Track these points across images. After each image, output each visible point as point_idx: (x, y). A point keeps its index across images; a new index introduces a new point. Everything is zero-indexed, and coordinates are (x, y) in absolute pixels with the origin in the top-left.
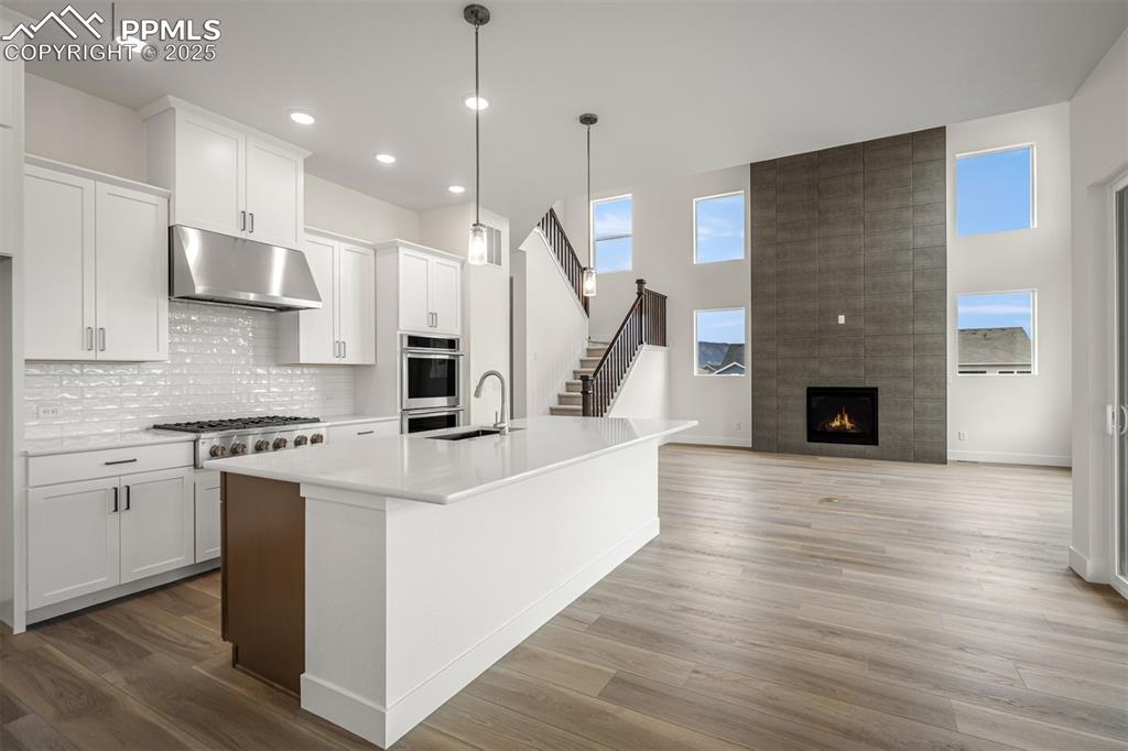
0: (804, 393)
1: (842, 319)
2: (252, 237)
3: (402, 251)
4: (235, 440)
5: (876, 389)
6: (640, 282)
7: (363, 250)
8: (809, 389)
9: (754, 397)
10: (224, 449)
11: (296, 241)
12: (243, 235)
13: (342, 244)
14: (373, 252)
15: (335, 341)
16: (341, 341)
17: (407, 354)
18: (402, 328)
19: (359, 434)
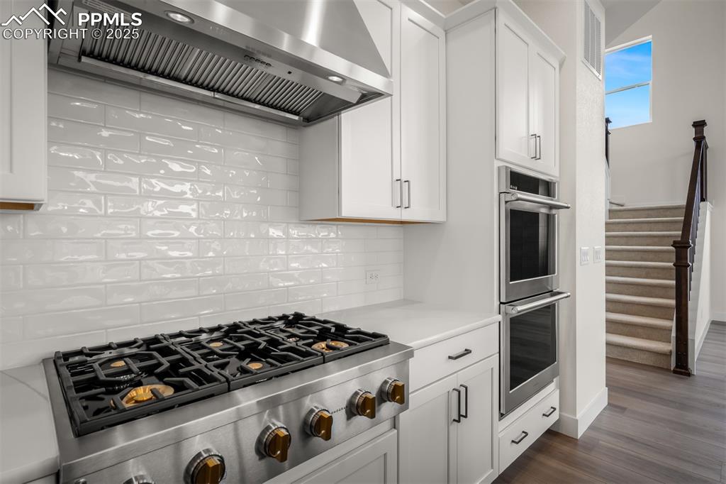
3: (501, 18)
14: (443, 33)
15: (395, 179)
16: (403, 179)
17: (506, 202)
18: (501, 157)
19: (450, 357)
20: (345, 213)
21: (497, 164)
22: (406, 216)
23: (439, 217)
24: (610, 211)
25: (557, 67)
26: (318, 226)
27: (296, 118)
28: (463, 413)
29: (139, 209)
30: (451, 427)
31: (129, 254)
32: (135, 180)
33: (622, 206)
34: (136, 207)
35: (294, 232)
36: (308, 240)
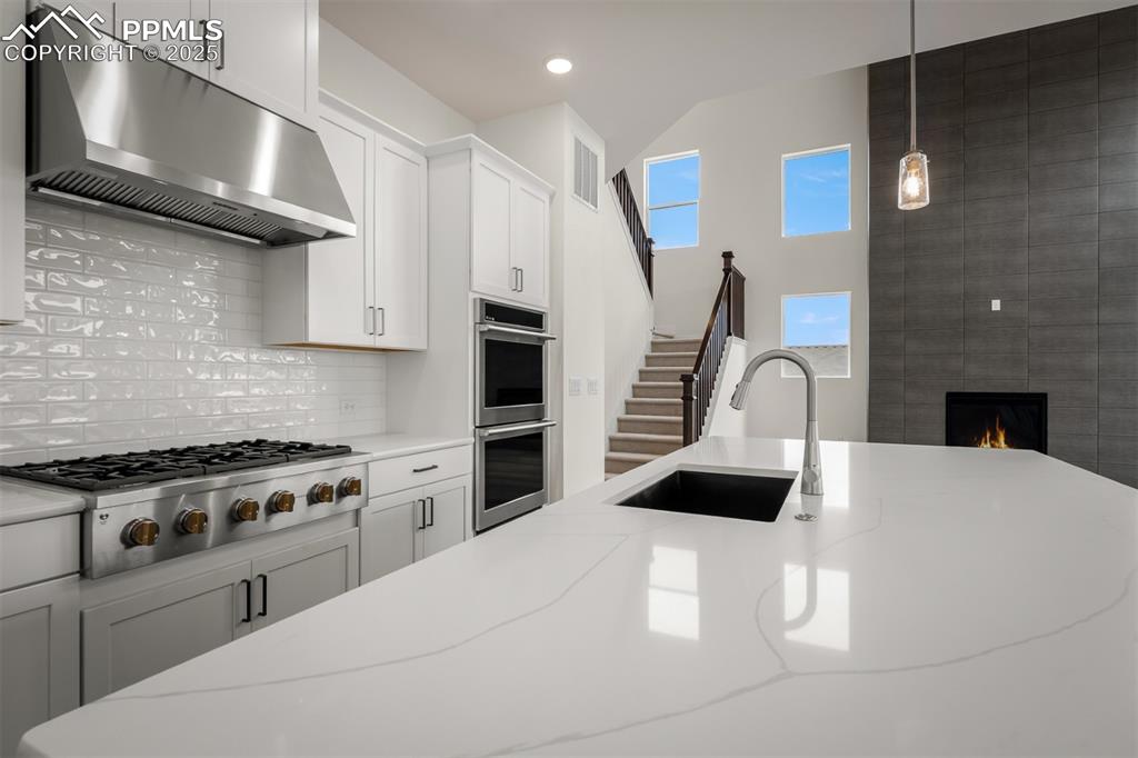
0: (943, 399)
1: (996, 305)
2: (220, 79)
3: (477, 159)
4: (183, 505)
5: (1044, 396)
6: (728, 256)
7: (408, 153)
8: (949, 395)
9: (871, 405)
10: (155, 528)
11: (305, 110)
12: (203, 71)
13: (380, 137)
14: (425, 160)
15: (368, 305)
16: (377, 307)
17: (481, 332)
18: (475, 289)
19: (415, 471)
20: (312, 339)
21: (472, 296)
22: (380, 343)
23: (419, 345)
24: (653, 344)
25: (547, 201)
26: (283, 352)
27: (258, 242)
28: (428, 521)
29: (82, 329)
30: (417, 535)
31: (72, 373)
32: (79, 299)
33: (671, 337)
34: (80, 327)
35: (254, 357)
36: (272, 365)
